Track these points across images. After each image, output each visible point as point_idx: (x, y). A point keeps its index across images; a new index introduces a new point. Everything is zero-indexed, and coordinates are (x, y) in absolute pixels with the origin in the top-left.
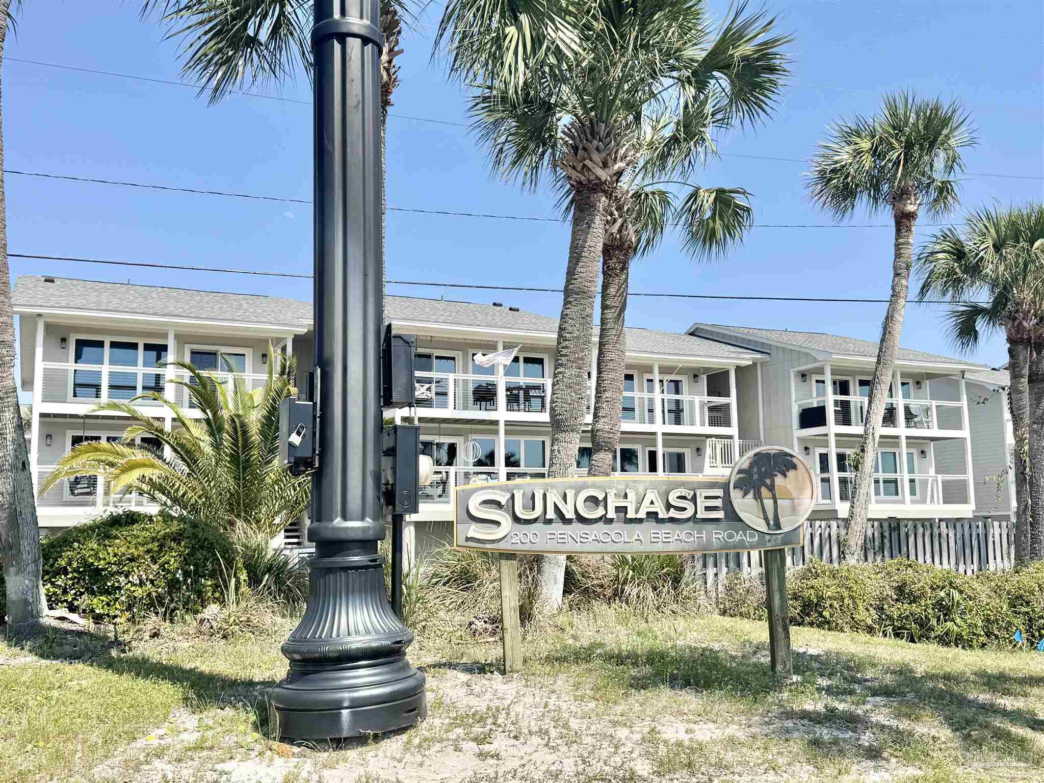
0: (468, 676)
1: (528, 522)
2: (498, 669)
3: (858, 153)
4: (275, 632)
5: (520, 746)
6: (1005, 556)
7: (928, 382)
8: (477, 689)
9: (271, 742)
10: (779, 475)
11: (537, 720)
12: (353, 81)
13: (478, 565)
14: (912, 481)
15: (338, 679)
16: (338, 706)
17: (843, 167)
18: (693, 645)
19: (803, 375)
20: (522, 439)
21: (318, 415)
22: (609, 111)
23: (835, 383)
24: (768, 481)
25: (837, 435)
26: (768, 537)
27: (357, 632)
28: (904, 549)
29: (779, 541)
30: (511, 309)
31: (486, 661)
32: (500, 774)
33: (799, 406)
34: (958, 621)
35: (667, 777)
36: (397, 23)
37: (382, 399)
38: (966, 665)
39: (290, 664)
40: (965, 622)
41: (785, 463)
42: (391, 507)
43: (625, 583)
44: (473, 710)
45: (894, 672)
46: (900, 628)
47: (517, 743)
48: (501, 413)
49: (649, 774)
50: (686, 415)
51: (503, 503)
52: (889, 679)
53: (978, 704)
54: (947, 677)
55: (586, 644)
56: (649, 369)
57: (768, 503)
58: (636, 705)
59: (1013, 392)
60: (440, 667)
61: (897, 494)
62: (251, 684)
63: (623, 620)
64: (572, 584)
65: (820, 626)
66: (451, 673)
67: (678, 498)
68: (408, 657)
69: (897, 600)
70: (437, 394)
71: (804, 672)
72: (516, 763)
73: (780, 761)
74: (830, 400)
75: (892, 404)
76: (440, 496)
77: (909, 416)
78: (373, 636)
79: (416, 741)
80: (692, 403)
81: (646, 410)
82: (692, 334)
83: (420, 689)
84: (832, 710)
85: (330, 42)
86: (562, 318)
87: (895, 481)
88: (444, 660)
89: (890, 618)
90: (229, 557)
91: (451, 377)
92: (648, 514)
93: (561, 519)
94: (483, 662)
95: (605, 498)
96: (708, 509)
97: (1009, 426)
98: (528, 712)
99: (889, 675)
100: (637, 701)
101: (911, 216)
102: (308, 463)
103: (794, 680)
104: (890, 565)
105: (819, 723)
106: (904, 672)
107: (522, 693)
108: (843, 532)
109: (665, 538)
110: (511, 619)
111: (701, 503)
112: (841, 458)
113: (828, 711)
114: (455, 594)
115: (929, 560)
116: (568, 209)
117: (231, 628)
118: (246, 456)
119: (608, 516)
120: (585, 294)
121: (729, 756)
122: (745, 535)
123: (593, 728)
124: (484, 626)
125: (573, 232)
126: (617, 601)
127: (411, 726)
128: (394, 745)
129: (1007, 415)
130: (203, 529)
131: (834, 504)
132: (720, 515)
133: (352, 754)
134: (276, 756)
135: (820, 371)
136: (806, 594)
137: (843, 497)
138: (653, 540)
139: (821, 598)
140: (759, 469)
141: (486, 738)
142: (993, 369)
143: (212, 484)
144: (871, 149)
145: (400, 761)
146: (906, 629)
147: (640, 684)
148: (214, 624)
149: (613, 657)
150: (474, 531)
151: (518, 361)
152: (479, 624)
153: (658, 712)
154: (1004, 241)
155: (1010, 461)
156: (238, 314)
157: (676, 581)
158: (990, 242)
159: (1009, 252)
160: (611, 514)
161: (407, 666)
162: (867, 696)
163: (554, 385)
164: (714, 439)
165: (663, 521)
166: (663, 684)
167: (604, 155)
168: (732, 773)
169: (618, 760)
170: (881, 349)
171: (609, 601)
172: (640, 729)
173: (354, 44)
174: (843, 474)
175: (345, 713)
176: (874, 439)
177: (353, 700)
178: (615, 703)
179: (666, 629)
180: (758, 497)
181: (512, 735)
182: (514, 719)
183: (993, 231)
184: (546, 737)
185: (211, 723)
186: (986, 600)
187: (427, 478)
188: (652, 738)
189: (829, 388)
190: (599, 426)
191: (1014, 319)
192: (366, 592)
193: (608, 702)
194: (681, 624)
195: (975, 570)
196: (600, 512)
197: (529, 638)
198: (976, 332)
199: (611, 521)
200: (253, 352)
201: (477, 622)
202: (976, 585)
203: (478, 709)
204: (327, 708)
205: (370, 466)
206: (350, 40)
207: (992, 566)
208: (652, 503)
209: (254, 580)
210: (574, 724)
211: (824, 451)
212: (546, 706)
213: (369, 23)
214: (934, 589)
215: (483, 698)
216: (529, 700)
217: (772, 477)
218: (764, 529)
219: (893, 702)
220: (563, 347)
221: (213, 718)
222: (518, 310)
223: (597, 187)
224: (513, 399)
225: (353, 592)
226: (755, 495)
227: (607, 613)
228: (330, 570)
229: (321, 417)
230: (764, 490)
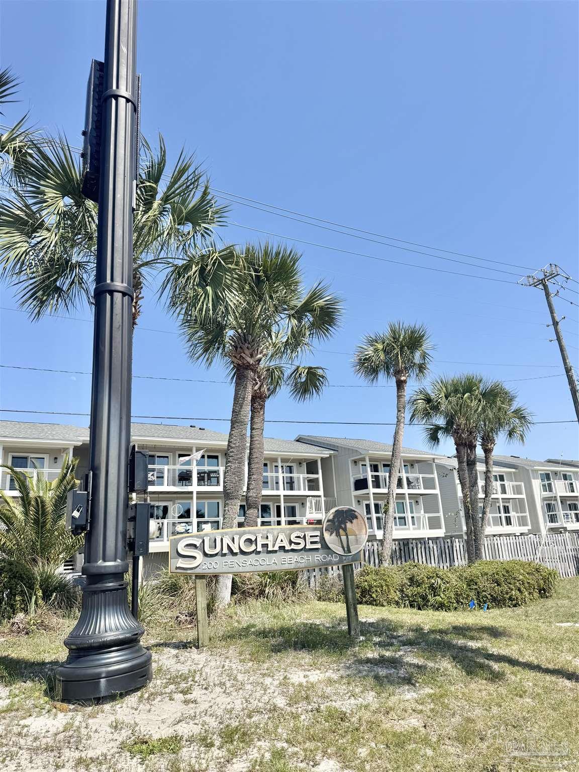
0: (177, 651)
1: (212, 556)
2: (195, 646)
3: (376, 350)
4: (59, 628)
5: (209, 694)
6: (463, 558)
7: (416, 464)
8: (182, 659)
9: (56, 703)
10: (349, 522)
11: (219, 676)
12: (117, 315)
13: (181, 581)
14: (413, 517)
15: (99, 660)
16: (98, 677)
17: (370, 357)
18: (305, 621)
19: (355, 462)
20: (206, 502)
21: (90, 499)
22: (253, 329)
23: (371, 466)
24: (343, 526)
25: (374, 494)
26: (344, 558)
27: (111, 630)
28: (412, 557)
29: (350, 559)
30: (200, 429)
31: (187, 640)
32: (198, 714)
33: (354, 478)
34: (442, 595)
35: (295, 707)
36: (141, 283)
37: (128, 488)
38: (449, 623)
39: (69, 651)
40: (446, 596)
41: (350, 515)
42: (132, 552)
43: (265, 586)
44: (180, 673)
45: (413, 630)
46: (412, 601)
47: (206, 692)
48: (194, 487)
49: (284, 705)
50: (296, 485)
51: (198, 545)
52: (411, 635)
53: (458, 646)
54: (441, 632)
55: (245, 626)
56: (275, 460)
57: (344, 538)
58: (276, 662)
59: (460, 471)
60: (159, 646)
61: (406, 525)
62: (43, 664)
63: (266, 609)
64: (236, 589)
65: (371, 604)
66: (166, 650)
67: (296, 537)
68: (141, 643)
69: (410, 585)
70: (157, 477)
71: (366, 634)
72: (207, 705)
73: (357, 690)
74: (370, 475)
75: (400, 476)
76: (158, 537)
77: (409, 483)
78: (121, 631)
79: (146, 696)
80: (299, 478)
81: (275, 483)
82: (298, 441)
83: (149, 662)
84: (382, 656)
85: (105, 294)
86: (230, 436)
87: (404, 518)
88: (162, 641)
89: (407, 596)
90: (31, 582)
91: (166, 467)
92: (280, 547)
93: (231, 553)
94: (185, 641)
95: (256, 540)
96: (312, 543)
97: (459, 487)
98: (213, 672)
99: (411, 632)
100: (276, 660)
101: (405, 382)
102: (83, 528)
103: (361, 639)
104: (405, 566)
105: (376, 665)
106: (418, 630)
107: (209, 659)
108: (380, 548)
109: (289, 561)
110: (202, 613)
111: (308, 540)
112: (376, 506)
113: (380, 657)
114: (167, 599)
115: (425, 562)
116: (232, 378)
117: (31, 627)
118: (43, 520)
119: (258, 550)
120: (242, 423)
121: (329, 690)
122: (332, 557)
123: (251, 679)
124: (186, 618)
125: (236, 390)
126: (262, 598)
127: (143, 686)
128: (132, 700)
129: (458, 481)
130: (16, 566)
131: (374, 531)
132: (318, 546)
133: (107, 707)
134: (59, 712)
135: (363, 459)
136: (363, 585)
137: (379, 528)
138: (283, 563)
139: (371, 586)
140: (338, 519)
141: (188, 690)
142: (448, 457)
143: (22, 537)
144: (383, 349)
145: (136, 709)
146: (416, 602)
147: (277, 649)
148: (21, 626)
149: (260, 634)
150: (181, 563)
151: (204, 458)
152: (183, 617)
153: (287, 666)
154: (450, 394)
155: (461, 506)
156: (42, 435)
157: (294, 583)
158: (443, 395)
159: (452, 399)
160: (259, 549)
161: (141, 648)
162: (401, 646)
163: (225, 473)
164: (311, 497)
165: (288, 551)
166: (290, 648)
167: (251, 351)
168: (331, 700)
169: (266, 698)
170: (393, 449)
171: (257, 597)
172: (278, 677)
173: (118, 296)
174: (378, 515)
175: (102, 680)
176: (393, 497)
177: (108, 672)
178: (263, 662)
179: (290, 613)
180: (338, 535)
181: (204, 687)
182: (204, 677)
183: (444, 389)
184: (224, 687)
185: (17, 692)
186: (455, 583)
187: (154, 533)
188: (285, 682)
189: (369, 469)
190: (250, 494)
191: (458, 433)
192: (116, 605)
193: (259, 662)
194: (298, 609)
195: (448, 566)
196: (253, 548)
197: (212, 624)
198: (438, 439)
199: (259, 552)
200: (49, 456)
201: (181, 616)
202: (449, 575)
203: (183, 672)
204: (92, 678)
205: (120, 528)
206: (116, 294)
207: (456, 563)
208: (282, 541)
209: (46, 596)
210: (240, 677)
211: (367, 502)
212: (223, 667)
213: (126, 285)
214: (429, 578)
215: (186, 665)
216: (213, 664)
217: (345, 523)
218: (342, 553)
219: (414, 649)
220: (231, 452)
221: (19, 689)
222: (204, 429)
223: (248, 367)
224: (201, 479)
225: (109, 605)
226: (336, 534)
227: (256, 604)
228: (95, 592)
229: (92, 500)
230: (341, 531)
